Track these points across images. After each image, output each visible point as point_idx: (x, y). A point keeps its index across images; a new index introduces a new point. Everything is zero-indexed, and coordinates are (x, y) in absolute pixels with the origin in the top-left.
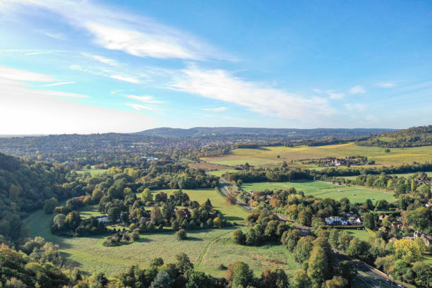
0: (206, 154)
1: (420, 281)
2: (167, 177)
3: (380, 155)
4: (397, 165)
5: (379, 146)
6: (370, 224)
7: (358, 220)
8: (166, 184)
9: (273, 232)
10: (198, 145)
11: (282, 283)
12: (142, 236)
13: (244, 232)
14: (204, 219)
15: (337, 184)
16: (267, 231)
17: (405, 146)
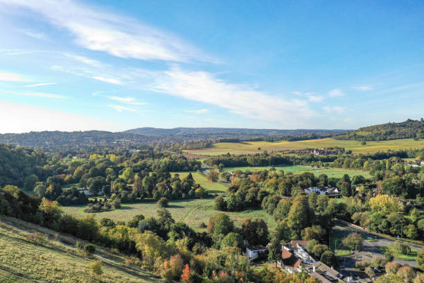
0: (188, 147)
1: (395, 230)
2: (149, 161)
3: (357, 147)
4: (373, 153)
5: (356, 139)
6: (347, 192)
7: (336, 191)
8: (148, 168)
9: (254, 198)
10: (181, 142)
11: (262, 231)
12: (123, 205)
13: (226, 199)
14: (186, 191)
15: (315, 168)
16: (247, 198)
17: (380, 140)
